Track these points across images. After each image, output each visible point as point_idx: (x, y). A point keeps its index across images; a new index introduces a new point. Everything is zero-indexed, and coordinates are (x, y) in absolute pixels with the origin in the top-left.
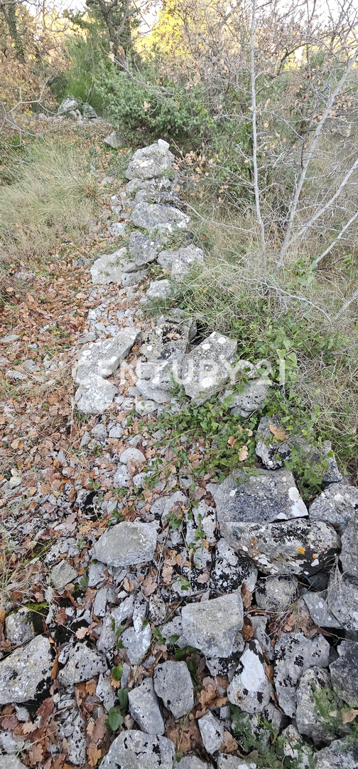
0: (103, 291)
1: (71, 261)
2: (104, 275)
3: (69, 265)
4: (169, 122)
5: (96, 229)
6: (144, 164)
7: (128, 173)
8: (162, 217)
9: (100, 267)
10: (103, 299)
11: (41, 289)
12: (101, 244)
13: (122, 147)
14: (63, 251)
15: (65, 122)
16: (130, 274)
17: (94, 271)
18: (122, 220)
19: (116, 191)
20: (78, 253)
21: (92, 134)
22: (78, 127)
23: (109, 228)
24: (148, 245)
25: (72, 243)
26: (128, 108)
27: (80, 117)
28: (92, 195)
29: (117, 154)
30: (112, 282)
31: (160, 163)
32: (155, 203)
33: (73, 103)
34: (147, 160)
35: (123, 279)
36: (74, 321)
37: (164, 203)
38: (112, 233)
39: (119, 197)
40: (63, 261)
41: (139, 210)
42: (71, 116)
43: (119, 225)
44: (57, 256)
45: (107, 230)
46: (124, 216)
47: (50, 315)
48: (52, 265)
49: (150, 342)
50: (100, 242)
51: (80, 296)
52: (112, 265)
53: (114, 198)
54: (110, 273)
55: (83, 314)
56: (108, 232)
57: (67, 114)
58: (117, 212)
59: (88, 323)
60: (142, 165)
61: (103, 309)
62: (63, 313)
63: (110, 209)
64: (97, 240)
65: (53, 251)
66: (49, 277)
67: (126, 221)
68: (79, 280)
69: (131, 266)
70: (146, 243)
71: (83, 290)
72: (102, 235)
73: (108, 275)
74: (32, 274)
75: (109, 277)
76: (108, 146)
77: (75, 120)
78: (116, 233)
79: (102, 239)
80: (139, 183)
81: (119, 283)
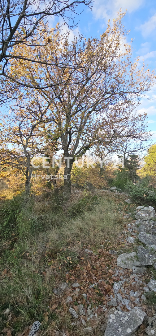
0: (122, 272)
1: (108, 250)
2: (123, 263)
3: (107, 252)
4: (153, 199)
5: (120, 237)
6: (144, 215)
7: (136, 216)
8: (154, 240)
9: (122, 259)
10: (122, 277)
11: (93, 261)
12: (122, 245)
13: (132, 204)
14: (105, 244)
15: (111, 193)
16: (137, 268)
17: (119, 260)
18: (132, 236)
19: (130, 222)
20: (111, 247)
21: (120, 198)
22: (115, 195)
23: (127, 238)
24: (149, 256)
25: (109, 241)
26: (136, 194)
27: (117, 192)
28: (120, 222)
29: (130, 206)
30: (127, 268)
31: (150, 214)
32: (150, 233)
33: (115, 188)
34: (145, 213)
35: (133, 269)
36: (106, 286)
37: (154, 234)
38: (128, 241)
39: (131, 225)
40: (105, 249)
41: (142, 234)
42: (114, 191)
43: (131, 238)
44: (103, 245)
45: (125, 238)
46: (133, 234)
47: (95, 277)
48: (100, 250)
49: (154, 327)
50: (122, 244)
51: (110, 271)
52: (128, 259)
53: (129, 225)
54: (127, 263)
55: (111, 283)
56: (126, 240)
57: (112, 191)
58: (130, 231)
59: (113, 291)
60: (142, 215)
61: (122, 285)
62: (102, 279)
63: (127, 229)
64: (121, 242)
65: (101, 243)
66: (98, 255)
67: (134, 236)
68: (111, 261)
69: (138, 263)
70: (147, 254)
71: (112, 268)
72: (123, 240)
73: (125, 264)
74: (91, 252)
75: (126, 265)
76: (126, 203)
77: (115, 192)
78: (129, 241)
79: (123, 243)
80: (141, 222)
81: (131, 270)
